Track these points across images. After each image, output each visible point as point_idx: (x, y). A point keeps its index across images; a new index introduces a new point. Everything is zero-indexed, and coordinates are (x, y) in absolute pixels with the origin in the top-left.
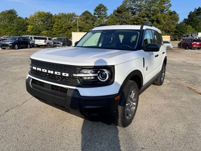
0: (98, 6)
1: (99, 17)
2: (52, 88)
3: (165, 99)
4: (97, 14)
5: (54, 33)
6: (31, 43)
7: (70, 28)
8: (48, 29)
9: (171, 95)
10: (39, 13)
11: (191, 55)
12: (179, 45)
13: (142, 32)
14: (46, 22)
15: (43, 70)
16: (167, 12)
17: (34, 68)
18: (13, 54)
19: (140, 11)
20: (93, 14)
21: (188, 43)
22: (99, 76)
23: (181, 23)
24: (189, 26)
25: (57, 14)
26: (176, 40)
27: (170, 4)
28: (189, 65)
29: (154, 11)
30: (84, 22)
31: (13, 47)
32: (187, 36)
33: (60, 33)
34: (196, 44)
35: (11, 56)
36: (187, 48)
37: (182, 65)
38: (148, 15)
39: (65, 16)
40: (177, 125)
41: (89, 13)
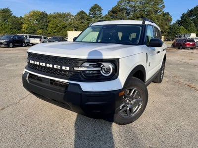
0: (93, 6)
1: (94, 17)
2: (51, 83)
3: (166, 96)
4: (92, 14)
5: (49, 32)
6: (26, 41)
7: (65, 27)
8: (43, 29)
9: (171, 92)
10: (34, 12)
11: (185, 55)
12: (173, 45)
13: (144, 27)
14: (41, 21)
15: (41, 64)
16: (160, 13)
17: (32, 62)
18: (8, 52)
19: (135, 12)
20: (88, 14)
21: (182, 43)
22: (101, 70)
23: (174, 24)
24: (182, 27)
25: (52, 14)
26: (170, 41)
27: (164, 6)
28: (185, 64)
29: (148, 12)
30: (79, 22)
31: (7, 46)
32: (180, 37)
33: (56, 32)
34: (189, 44)
35: (6, 54)
36: (181, 47)
37: (178, 64)
38: (142, 16)
39: (60, 15)
40: (183, 123)
41: (85, 13)
